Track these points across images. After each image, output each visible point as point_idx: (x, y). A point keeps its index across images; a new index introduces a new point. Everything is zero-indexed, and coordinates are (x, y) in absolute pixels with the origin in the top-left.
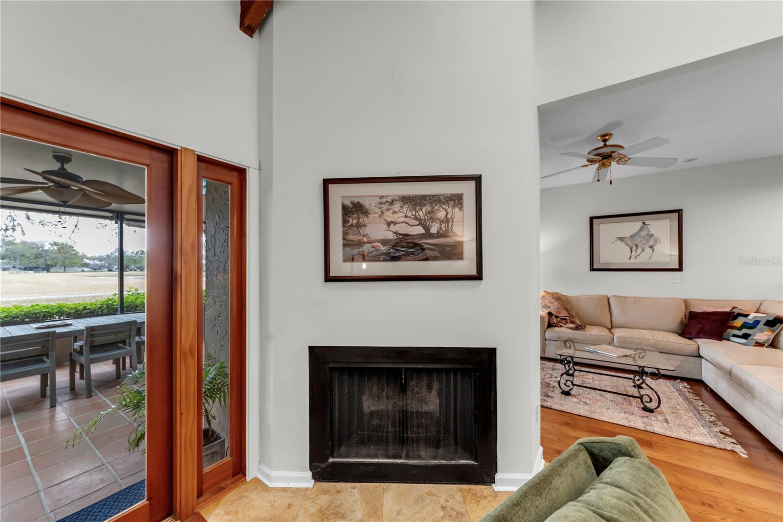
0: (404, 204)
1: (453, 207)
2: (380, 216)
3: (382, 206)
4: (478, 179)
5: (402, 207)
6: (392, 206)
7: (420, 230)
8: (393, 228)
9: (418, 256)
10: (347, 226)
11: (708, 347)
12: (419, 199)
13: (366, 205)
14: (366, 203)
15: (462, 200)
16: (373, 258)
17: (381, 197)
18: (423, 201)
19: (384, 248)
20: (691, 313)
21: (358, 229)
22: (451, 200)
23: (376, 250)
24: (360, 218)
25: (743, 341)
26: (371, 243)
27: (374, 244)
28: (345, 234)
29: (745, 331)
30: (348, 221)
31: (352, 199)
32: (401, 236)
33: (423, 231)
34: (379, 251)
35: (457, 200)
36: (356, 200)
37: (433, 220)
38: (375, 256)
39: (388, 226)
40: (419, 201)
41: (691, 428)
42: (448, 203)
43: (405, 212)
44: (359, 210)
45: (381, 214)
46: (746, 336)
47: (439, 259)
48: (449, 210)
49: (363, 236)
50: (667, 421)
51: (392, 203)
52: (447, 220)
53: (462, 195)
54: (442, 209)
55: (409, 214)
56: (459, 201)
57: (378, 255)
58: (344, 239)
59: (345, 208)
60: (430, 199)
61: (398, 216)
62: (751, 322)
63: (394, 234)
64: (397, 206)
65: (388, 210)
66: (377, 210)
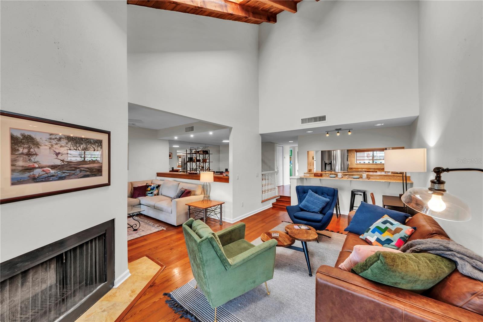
0: (69, 142)
1: (98, 146)
2: (50, 148)
3: (52, 141)
4: (109, 133)
5: (67, 143)
6: (59, 142)
8: (60, 157)
9: (77, 176)
10: (17, 154)
11: (143, 200)
12: (79, 140)
13: (37, 139)
14: (38, 138)
15: (102, 143)
16: (43, 180)
17: (51, 134)
18: (81, 141)
19: (53, 171)
20: (134, 188)
21: (29, 157)
22: (97, 143)
23: (46, 173)
24: (31, 148)
25: (151, 195)
26: (42, 168)
27: (45, 169)
28: (14, 161)
29: (151, 191)
30: (18, 150)
31: (23, 132)
32: (66, 163)
33: (81, 160)
34: (49, 174)
36: (27, 134)
38: (45, 178)
39: (56, 155)
40: (78, 141)
41: (150, 229)
42: (95, 144)
43: (69, 147)
44: (30, 142)
45: (51, 147)
46: (152, 193)
47: (90, 176)
48: (96, 148)
49: (34, 162)
50: (143, 231)
51: (60, 139)
53: (102, 141)
54: (92, 148)
56: (100, 144)
57: (48, 177)
58: (12, 165)
59: (14, 138)
60: (85, 140)
61: (64, 149)
62: (152, 188)
63: (62, 162)
64: (63, 142)
65: (56, 144)
66: (47, 143)
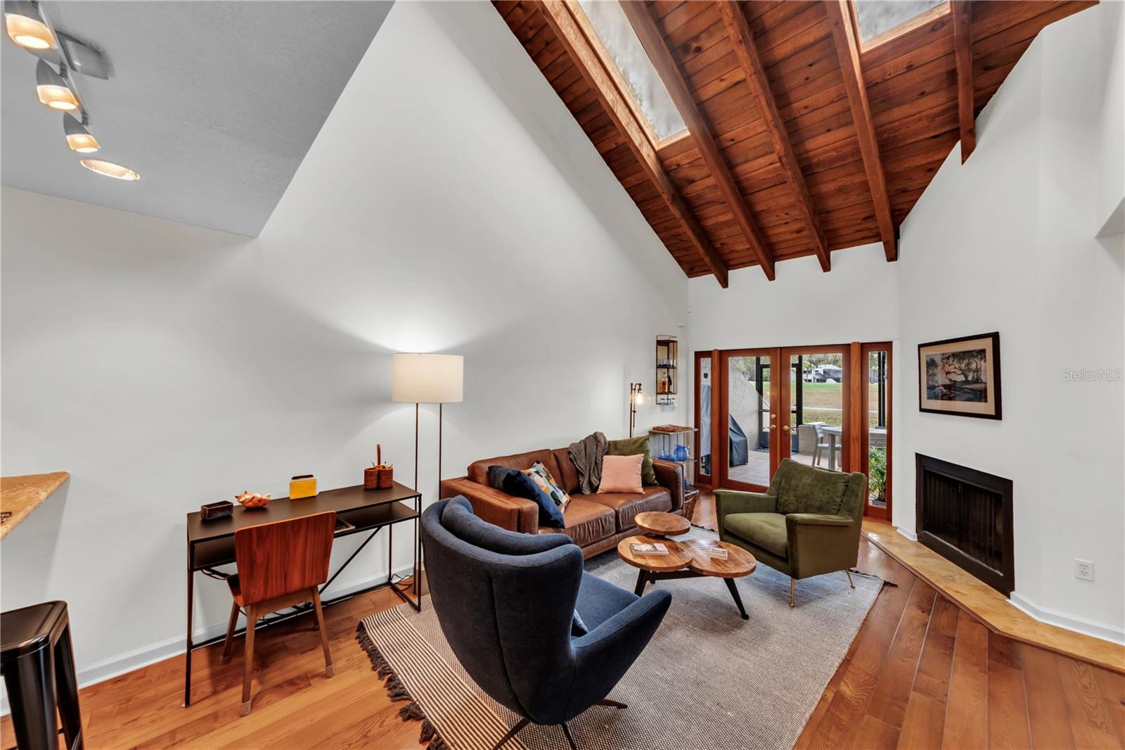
0: (954, 359)
1: (981, 360)
2: (942, 368)
3: (943, 361)
4: (995, 337)
5: (953, 361)
6: (948, 361)
7: (962, 378)
8: (950, 376)
10: (929, 375)
12: (962, 355)
14: (936, 359)
15: (985, 354)
17: (943, 355)
18: (964, 355)
19: (945, 391)
21: (934, 377)
22: (979, 355)
23: (941, 392)
24: (934, 369)
26: (938, 386)
27: (940, 388)
28: (928, 380)
30: (929, 371)
31: (930, 357)
32: (953, 382)
33: (964, 379)
35: (982, 352)
36: (932, 358)
37: (969, 370)
38: (940, 396)
39: (946, 375)
42: (977, 357)
43: (955, 365)
44: (933, 364)
45: (942, 366)
47: (974, 400)
48: (978, 362)
49: (936, 382)
51: (948, 358)
52: (977, 371)
53: (985, 350)
54: (974, 362)
55: (957, 366)
56: (983, 356)
57: (942, 395)
58: (928, 384)
59: (927, 363)
60: (968, 354)
61: (951, 369)
63: (949, 381)
64: (951, 360)
65: (947, 363)
66: (941, 364)
